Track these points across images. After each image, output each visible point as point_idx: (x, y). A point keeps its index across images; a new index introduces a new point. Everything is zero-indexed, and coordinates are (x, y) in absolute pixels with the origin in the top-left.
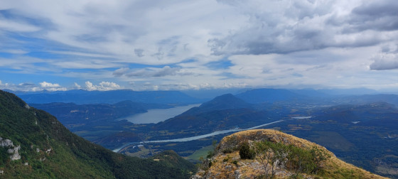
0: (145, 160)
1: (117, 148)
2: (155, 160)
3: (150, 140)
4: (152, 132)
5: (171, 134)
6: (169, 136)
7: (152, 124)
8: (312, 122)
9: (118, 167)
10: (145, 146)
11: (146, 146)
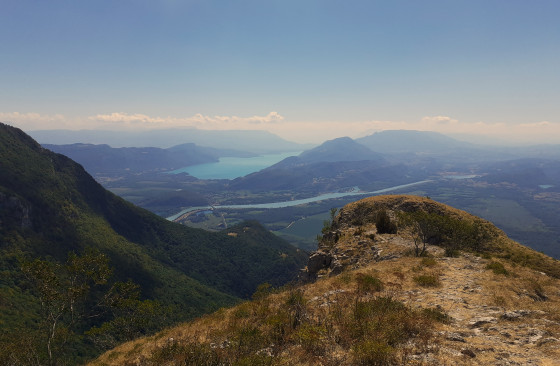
0: (215, 234)
1: (173, 214)
2: (231, 234)
3: (222, 204)
4: (226, 192)
5: (255, 196)
6: (250, 199)
7: (226, 181)
8: (475, 185)
9: (174, 243)
10: (214, 214)
11: (216, 213)
